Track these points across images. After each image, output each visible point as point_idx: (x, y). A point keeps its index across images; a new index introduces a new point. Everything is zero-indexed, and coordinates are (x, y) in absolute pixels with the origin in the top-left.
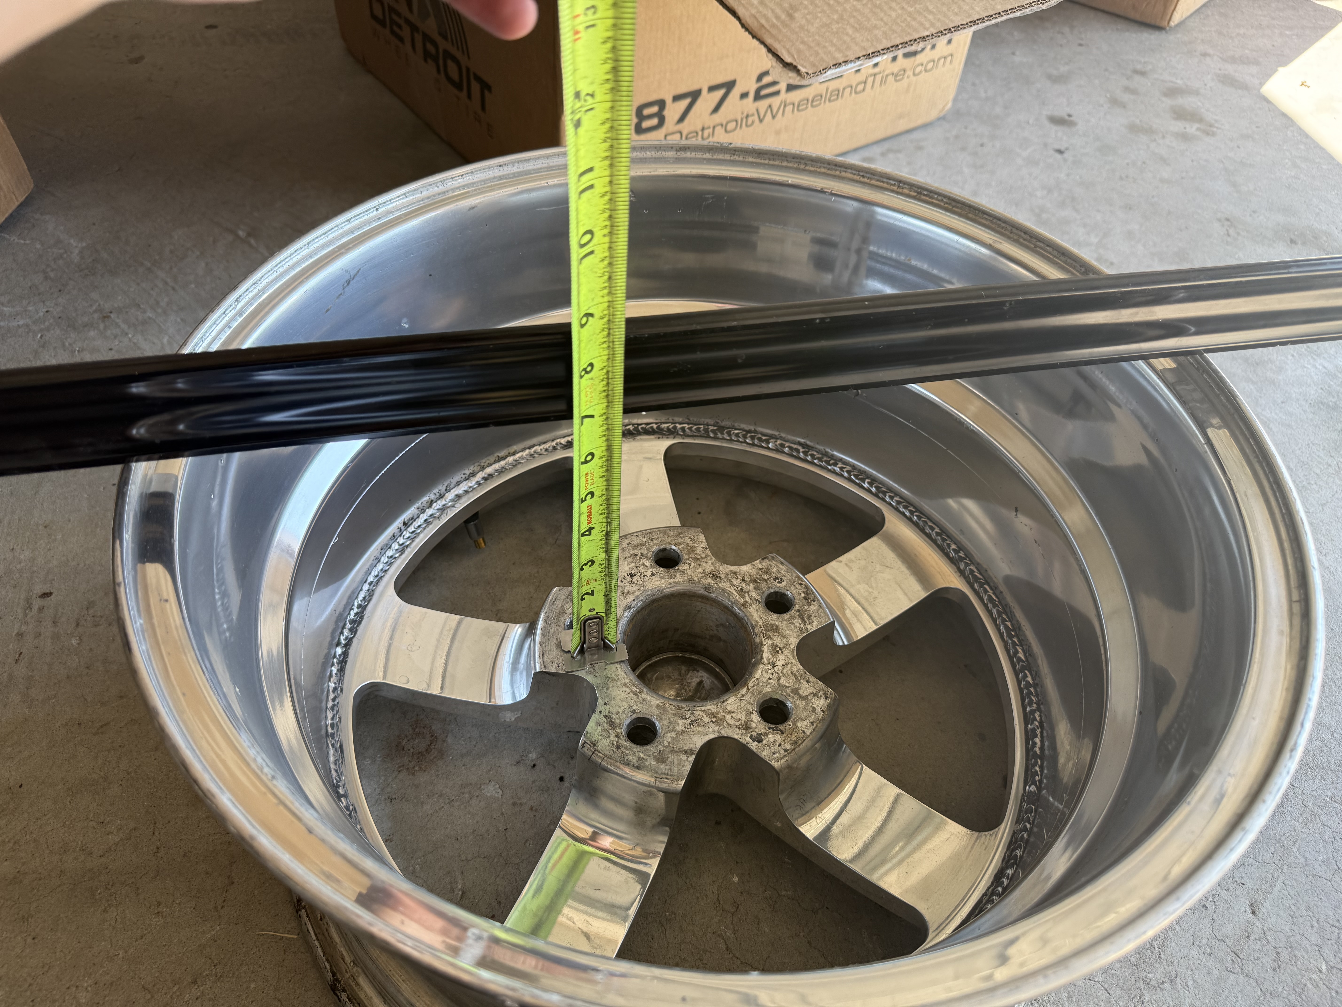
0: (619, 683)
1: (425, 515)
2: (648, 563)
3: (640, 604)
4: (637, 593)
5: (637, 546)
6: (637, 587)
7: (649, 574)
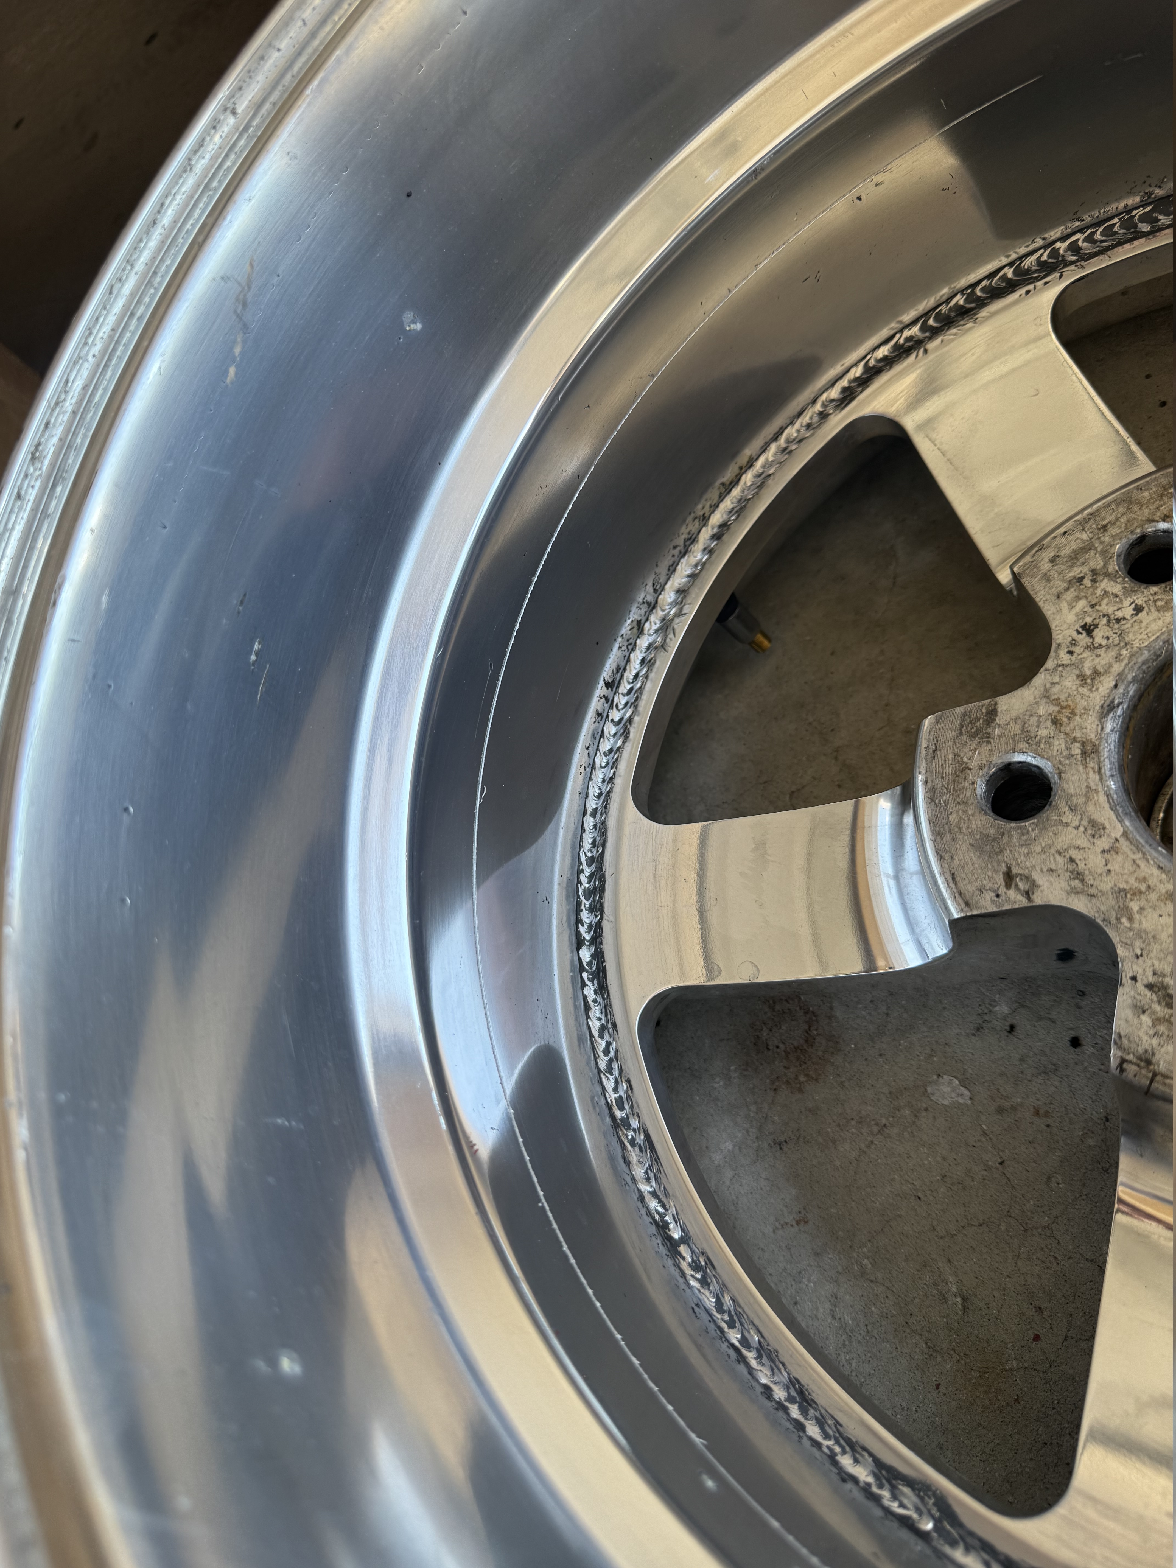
0: (1153, 897)
1: (637, 652)
2: (1116, 588)
3: (1132, 689)
4: (1117, 668)
5: (1074, 557)
6: (1113, 653)
7: (1128, 611)
